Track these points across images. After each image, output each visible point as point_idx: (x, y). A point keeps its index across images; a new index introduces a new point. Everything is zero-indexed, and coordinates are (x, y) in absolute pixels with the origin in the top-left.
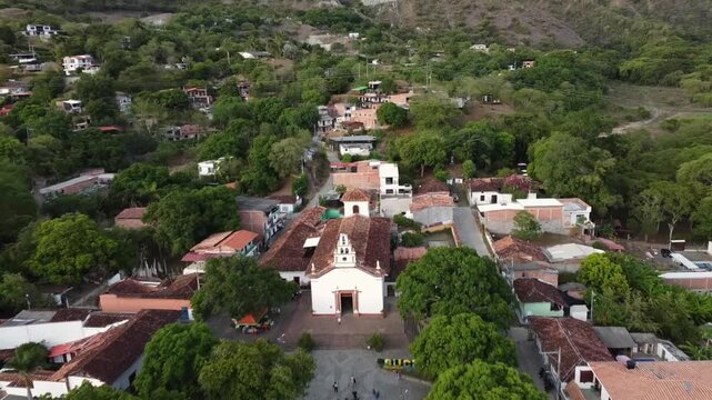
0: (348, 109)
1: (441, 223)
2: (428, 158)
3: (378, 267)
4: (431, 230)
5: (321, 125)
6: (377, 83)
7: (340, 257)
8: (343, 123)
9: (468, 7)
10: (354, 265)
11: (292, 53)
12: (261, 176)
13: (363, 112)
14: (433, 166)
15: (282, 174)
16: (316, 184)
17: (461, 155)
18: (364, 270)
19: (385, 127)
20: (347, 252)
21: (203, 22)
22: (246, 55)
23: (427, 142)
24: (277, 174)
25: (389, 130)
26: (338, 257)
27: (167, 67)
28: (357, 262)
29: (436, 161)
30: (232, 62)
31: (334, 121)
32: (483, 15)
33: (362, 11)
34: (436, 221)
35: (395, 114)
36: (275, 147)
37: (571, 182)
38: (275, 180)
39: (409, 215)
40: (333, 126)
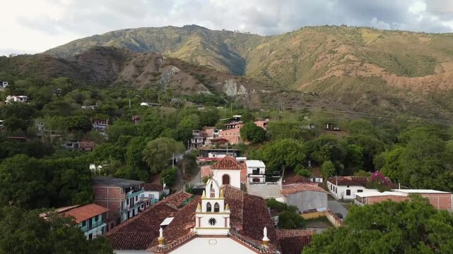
0: (216, 131)
1: (315, 210)
2: (289, 159)
3: (265, 239)
4: (306, 217)
5: (193, 142)
6: (240, 116)
7: (206, 218)
8: (212, 140)
9: (294, 99)
10: (226, 232)
11: (176, 104)
12: (134, 170)
13: (228, 132)
14: (294, 166)
15: (153, 169)
16: (184, 178)
17: (320, 158)
18: (243, 242)
19: (247, 143)
20: (217, 210)
21: (120, 96)
22: (143, 104)
23: (288, 145)
24: (149, 169)
25: (250, 145)
26: (203, 218)
27: (84, 107)
28: (232, 229)
29: (297, 162)
30: (132, 108)
31: (205, 139)
32: (303, 104)
33: (226, 98)
34: (310, 207)
35: (256, 131)
36: (150, 144)
37: (440, 177)
38: (146, 173)
39: (280, 199)
40: (204, 143)
